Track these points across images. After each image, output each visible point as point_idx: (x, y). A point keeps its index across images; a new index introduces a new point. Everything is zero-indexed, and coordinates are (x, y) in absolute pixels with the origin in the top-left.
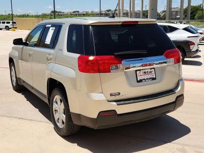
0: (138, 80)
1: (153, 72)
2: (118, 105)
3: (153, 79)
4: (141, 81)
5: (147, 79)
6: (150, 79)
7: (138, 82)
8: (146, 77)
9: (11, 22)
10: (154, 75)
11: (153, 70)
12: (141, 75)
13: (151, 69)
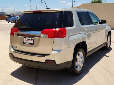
0: (24, 42)
5: (28, 43)
6: (30, 43)
10: (33, 42)
11: (33, 39)
12: (26, 40)
13: (32, 38)
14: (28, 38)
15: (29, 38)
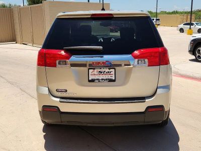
0: (90, 79)
1: (113, 73)
2: (61, 102)
3: (111, 80)
4: (93, 81)
5: (102, 79)
6: (106, 80)
7: (89, 81)
8: (101, 77)
9: (155, 19)
10: (114, 76)
11: (113, 70)
12: (94, 74)
13: (109, 69)
14: (99, 70)
15: (102, 70)
